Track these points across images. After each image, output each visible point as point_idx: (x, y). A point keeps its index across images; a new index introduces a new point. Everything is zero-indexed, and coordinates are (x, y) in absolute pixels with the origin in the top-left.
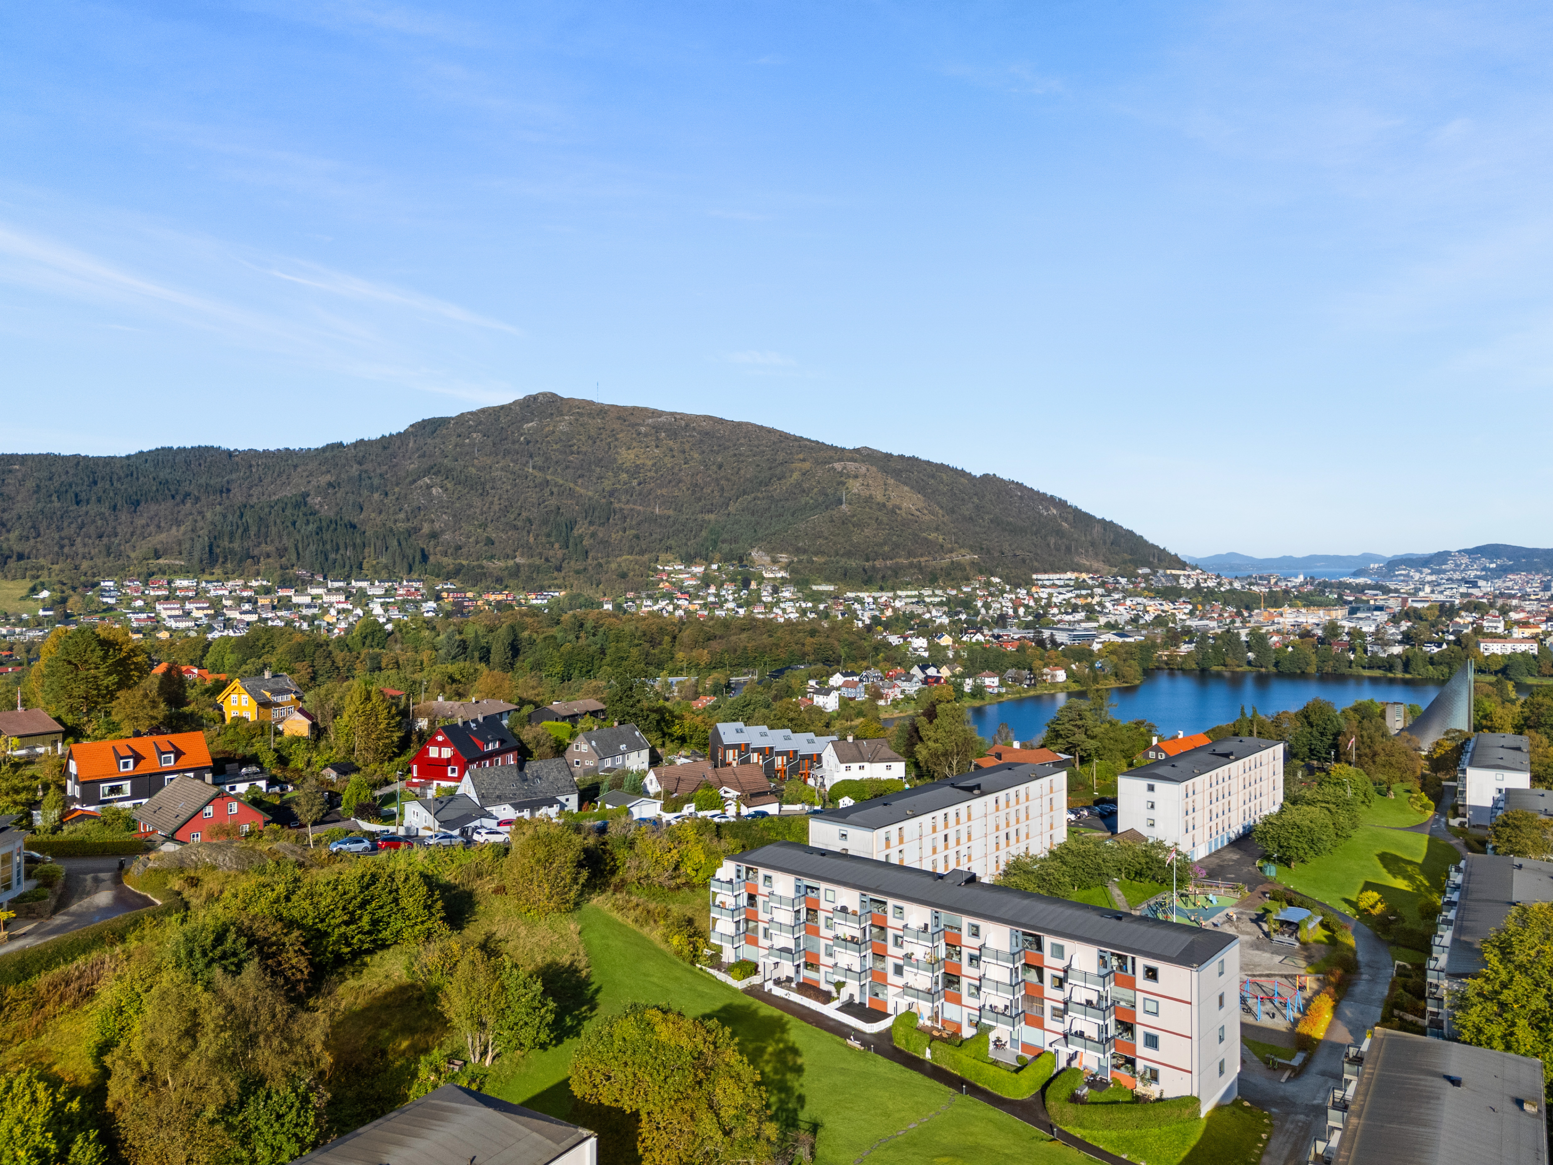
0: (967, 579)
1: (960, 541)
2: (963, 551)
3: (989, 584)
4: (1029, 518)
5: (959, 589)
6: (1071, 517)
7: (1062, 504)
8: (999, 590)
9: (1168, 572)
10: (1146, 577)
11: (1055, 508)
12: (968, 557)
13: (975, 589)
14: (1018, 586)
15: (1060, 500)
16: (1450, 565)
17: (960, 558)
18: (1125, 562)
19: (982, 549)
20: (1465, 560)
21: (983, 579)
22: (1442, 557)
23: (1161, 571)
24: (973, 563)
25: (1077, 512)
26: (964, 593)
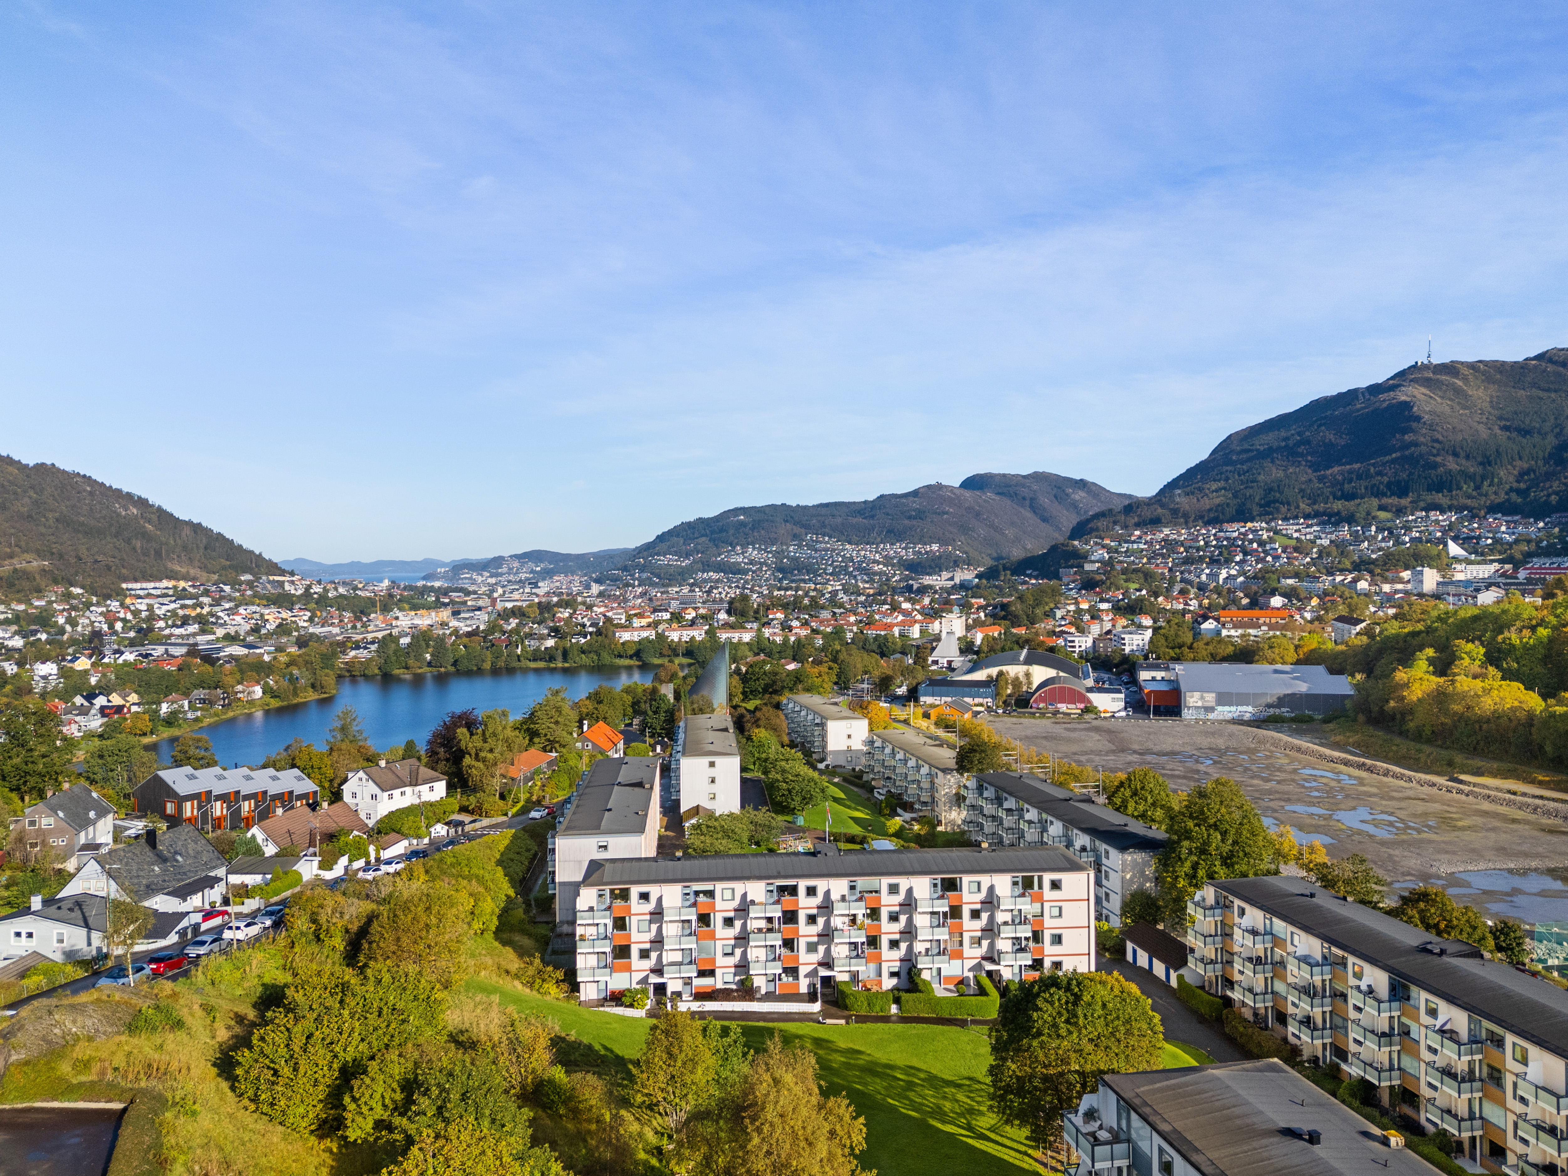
0: (39, 591)
1: (23, 544)
2: (27, 556)
3: (68, 596)
4: (104, 518)
5: (28, 602)
6: (154, 518)
7: (142, 503)
8: (83, 603)
9: (271, 578)
10: (250, 584)
11: (135, 507)
12: (35, 564)
13: (50, 603)
14: (108, 597)
15: (139, 498)
16: (504, 569)
17: (24, 565)
18: (224, 568)
19: (52, 554)
20: (516, 564)
21: (61, 590)
22: (498, 561)
23: (264, 578)
24: (43, 571)
25: (161, 512)
26: (36, 607)
